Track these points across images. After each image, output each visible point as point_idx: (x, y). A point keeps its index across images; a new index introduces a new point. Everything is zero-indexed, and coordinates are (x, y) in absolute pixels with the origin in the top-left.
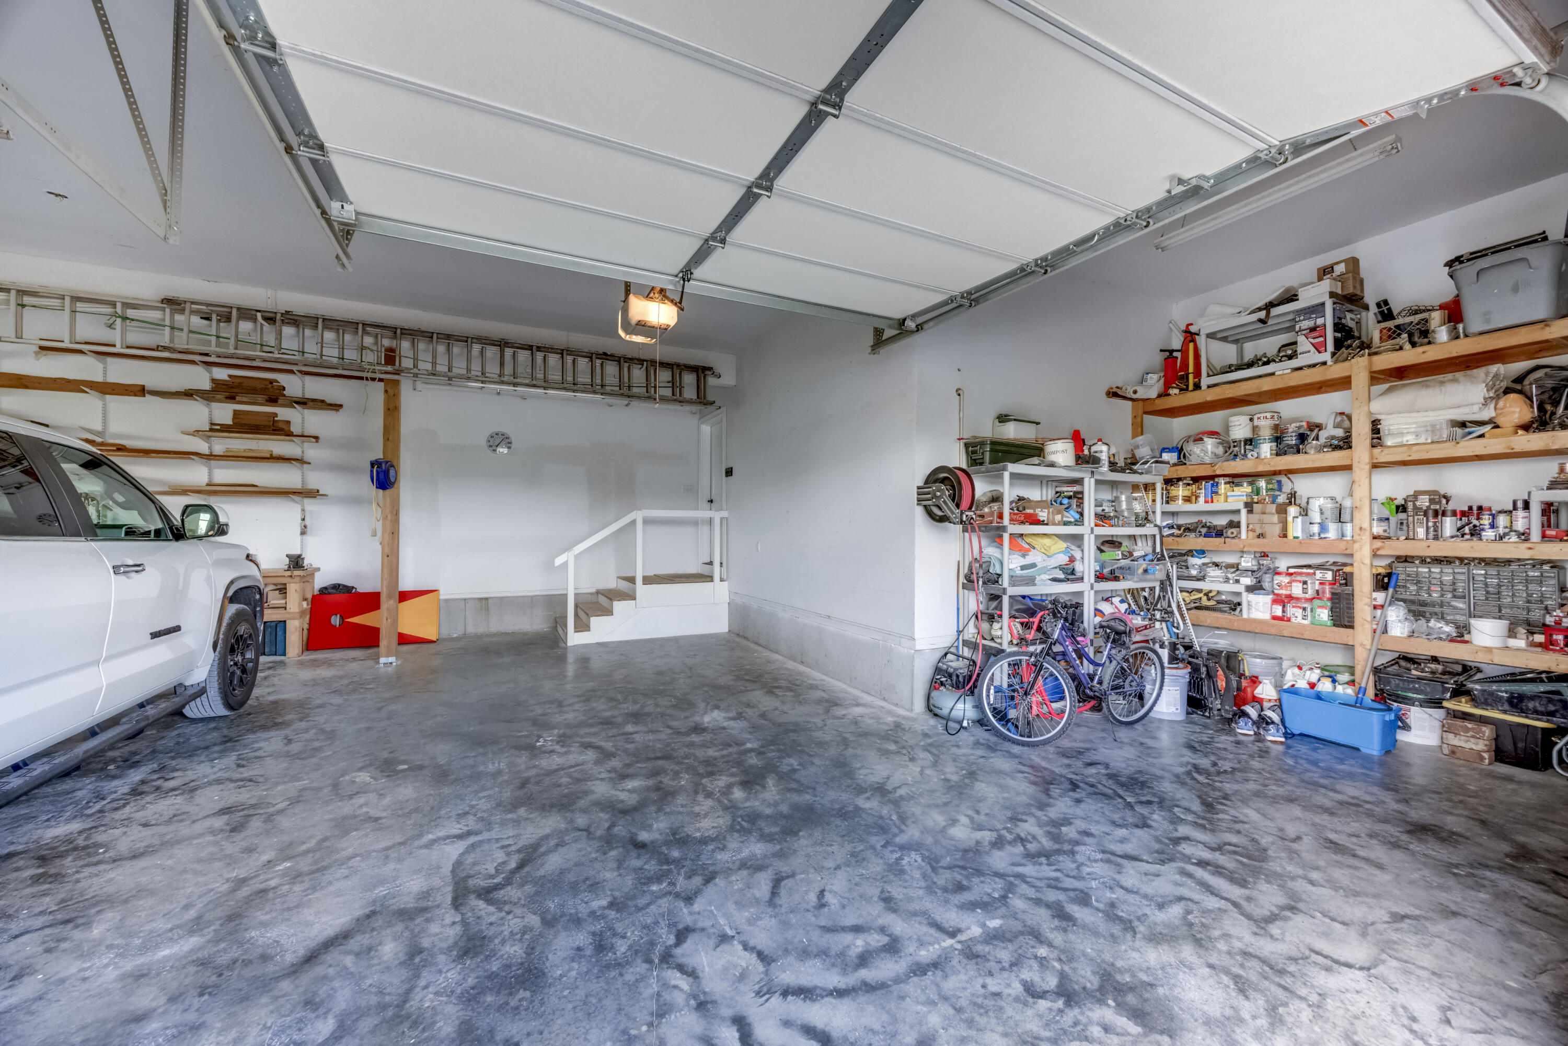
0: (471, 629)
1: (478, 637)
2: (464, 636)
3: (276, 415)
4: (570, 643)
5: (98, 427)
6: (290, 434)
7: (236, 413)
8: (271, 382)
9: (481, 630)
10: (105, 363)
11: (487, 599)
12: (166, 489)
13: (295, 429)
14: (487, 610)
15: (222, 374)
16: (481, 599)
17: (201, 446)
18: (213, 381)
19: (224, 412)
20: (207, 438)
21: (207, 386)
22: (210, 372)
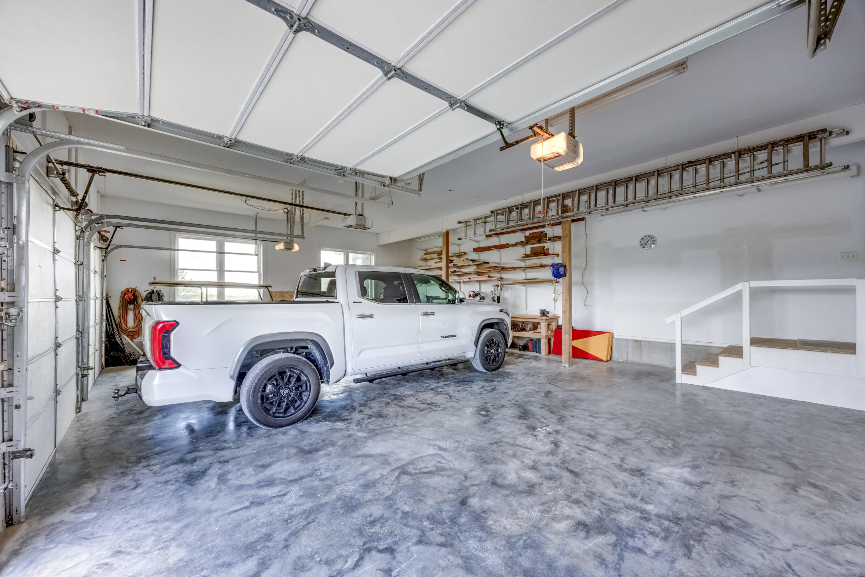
0: (631, 359)
1: (634, 363)
2: (627, 362)
3: (544, 247)
4: (678, 381)
5: (499, 261)
6: (550, 254)
7: (532, 249)
8: (542, 232)
9: (637, 360)
10: (499, 238)
11: (640, 341)
12: (511, 282)
13: (551, 252)
14: (641, 348)
15: (527, 233)
16: (637, 341)
17: (523, 264)
18: (525, 237)
19: (528, 249)
20: (524, 261)
21: (523, 239)
22: (524, 234)
